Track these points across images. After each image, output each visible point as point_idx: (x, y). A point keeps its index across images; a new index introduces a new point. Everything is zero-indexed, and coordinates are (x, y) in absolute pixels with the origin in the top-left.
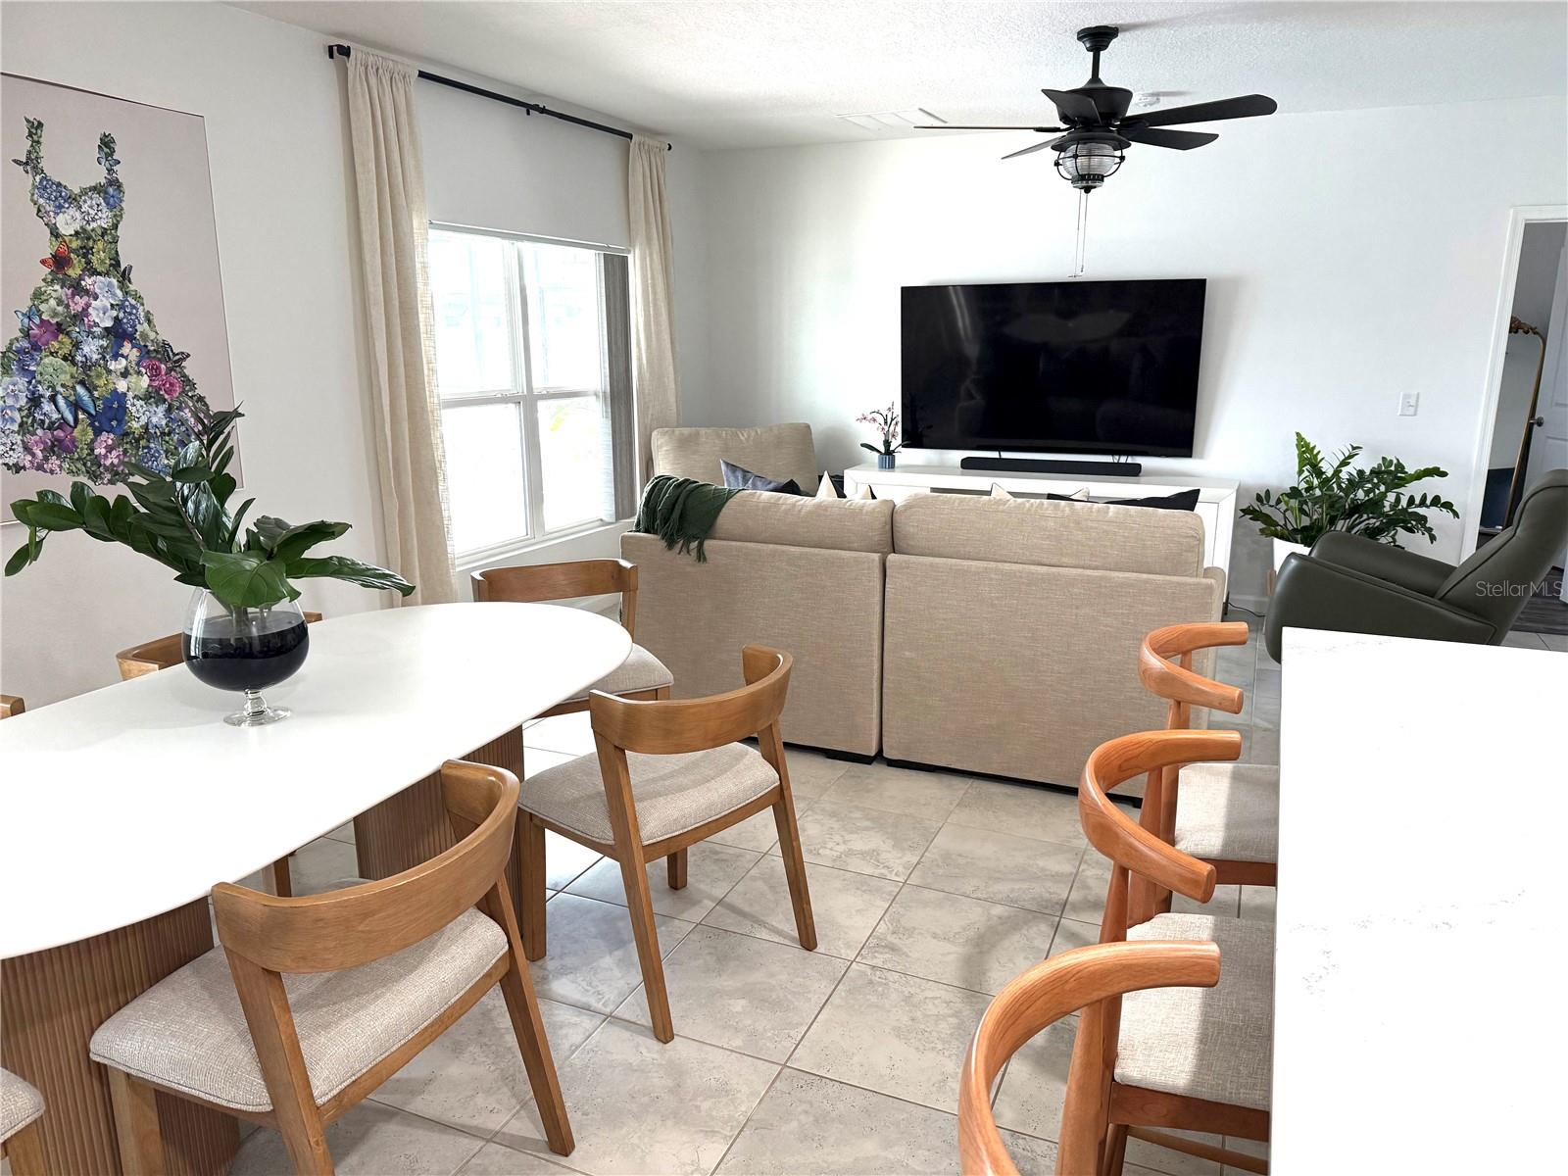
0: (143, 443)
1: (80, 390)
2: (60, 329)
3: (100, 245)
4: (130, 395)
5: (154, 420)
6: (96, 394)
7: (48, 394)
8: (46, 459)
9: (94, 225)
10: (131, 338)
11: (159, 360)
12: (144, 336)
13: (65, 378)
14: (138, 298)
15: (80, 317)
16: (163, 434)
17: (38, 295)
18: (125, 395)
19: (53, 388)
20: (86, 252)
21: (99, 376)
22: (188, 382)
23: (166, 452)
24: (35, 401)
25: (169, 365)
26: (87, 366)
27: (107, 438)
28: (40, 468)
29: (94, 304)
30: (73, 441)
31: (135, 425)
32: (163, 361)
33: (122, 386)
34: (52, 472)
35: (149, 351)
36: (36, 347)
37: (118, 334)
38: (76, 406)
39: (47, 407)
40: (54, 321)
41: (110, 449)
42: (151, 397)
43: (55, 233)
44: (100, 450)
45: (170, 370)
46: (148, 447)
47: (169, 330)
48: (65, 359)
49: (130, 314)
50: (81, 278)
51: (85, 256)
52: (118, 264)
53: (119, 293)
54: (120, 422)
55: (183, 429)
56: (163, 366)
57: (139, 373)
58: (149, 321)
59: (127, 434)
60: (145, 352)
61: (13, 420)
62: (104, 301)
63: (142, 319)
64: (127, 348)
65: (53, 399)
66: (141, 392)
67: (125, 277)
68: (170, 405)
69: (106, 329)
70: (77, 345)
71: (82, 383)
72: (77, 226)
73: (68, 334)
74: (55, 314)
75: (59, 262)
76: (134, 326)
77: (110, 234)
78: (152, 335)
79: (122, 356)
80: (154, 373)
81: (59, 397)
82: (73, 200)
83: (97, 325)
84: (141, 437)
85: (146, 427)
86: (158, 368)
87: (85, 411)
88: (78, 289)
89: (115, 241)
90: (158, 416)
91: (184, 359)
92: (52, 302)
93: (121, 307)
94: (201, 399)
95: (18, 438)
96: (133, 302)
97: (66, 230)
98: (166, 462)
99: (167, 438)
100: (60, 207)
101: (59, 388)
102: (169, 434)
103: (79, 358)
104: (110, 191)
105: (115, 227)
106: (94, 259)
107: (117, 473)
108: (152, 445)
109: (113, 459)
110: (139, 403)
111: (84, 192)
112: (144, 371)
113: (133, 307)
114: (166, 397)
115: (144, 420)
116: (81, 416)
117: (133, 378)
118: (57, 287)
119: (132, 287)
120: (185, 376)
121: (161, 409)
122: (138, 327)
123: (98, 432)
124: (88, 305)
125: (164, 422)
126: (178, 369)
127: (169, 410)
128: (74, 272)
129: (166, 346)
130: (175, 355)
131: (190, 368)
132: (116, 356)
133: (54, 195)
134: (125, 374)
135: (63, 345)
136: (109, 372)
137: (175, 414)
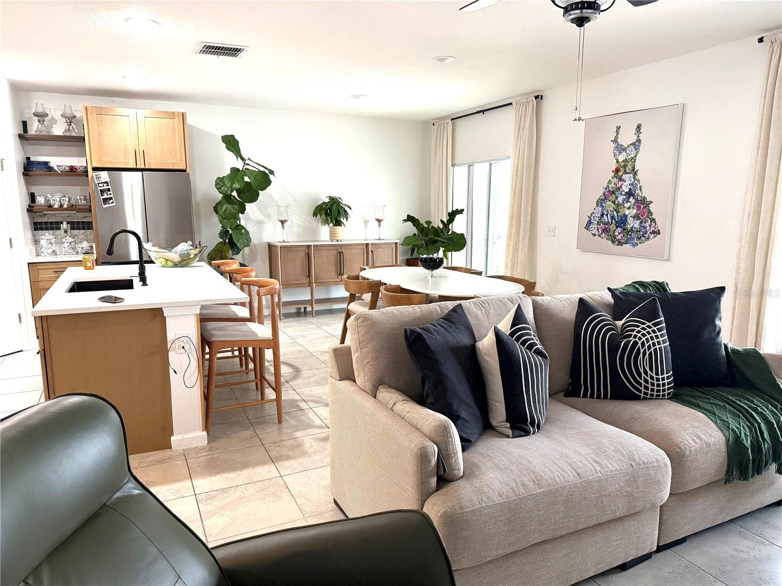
0: (630, 233)
1: (615, 213)
2: (613, 193)
3: (630, 163)
4: (629, 216)
5: (635, 226)
6: (619, 214)
7: (606, 213)
8: (602, 233)
9: (629, 157)
10: (633, 195)
11: (641, 204)
12: (638, 195)
13: (611, 209)
14: (639, 181)
15: (619, 189)
16: (637, 231)
17: (609, 182)
18: (627, 215)
19: (608, 211)
20: (625, 166)
21: (621, 209)
22: (650, 213)
23: (637, 238)
24: (602, 215)
25: (645, 205)
26: (618, 205)
27: (619, 230)
28: (600, 236)
29: (624, 184)
30: (610, 229)
31: (629, 226)
32: (643, 204)
33: (627, 212)
34: (602, 238)
35: (638, 200)
36: (606, 199)
37: (630, 194)
38: (613, 218)
39: (605, 217)
40: (612, 190)
41: (619, 233)
42: (636, 217)
43: (618, 162)
44: (616, 234)
45: (644, 207)
46: (631, 235)
47: (647, 193)
48: (612, 202)
49: (635, 187)
50: (622, 175)
51: (625, 168)
52: (634, 169)
53: (633, 180)
54: (624, 225)
55: (645, 230)
56: (642, 206)
57: (633, 208)
58: (641, 189)
59: (625, 229)
60: (637, 200)
61: (596, 220)
62: (627, 183)
63: (638, 188)
64: (632, 200)
65: (607, 215)
66: (633, 215)
67: (636, 174)
68: (642, 221)
69: (626, 192)
70: (617, 198)
71: (616, 210)
72: (624, 158)
73: (615, 194)
74: (613, 188)
75: (617, 171)
76: (635, 191)
77: (633, 159)
78: (641, 194)
79: (629, 202)
80: (639, 208)
81: (609, 216)
82: (625, 150)
83: (624, 191)
84: (630, 231)
85: (632, 228)
86: (640, 206)
87: (615, 220)
88: (621, 179)
89: (635, 161)
90: (637, 224)
91: (650, 204)
92: (613, 184)
93: (632, 184)
94: (654, 220)
95: (596, 226)
96: (636, 182)
97: (621, 160)
98: (636, 241)
99: (638, 233)
100: (621, 152)
101: (609, 212)
102: (639, 231)
103: (616, 202)
104: (637, 144)
105: (636, 156)
106: (627, 168)
107: (619, 242)
108: (633, 235)
109: (619, 237)
110: (631, 219)
111: (628, 146)
112: (635, 207)
113: (636, 184)
114: (641, 217)
115: (632, 225)
116: (613, 221)
117: (631, 210)
118: (615, 179)
119: (637, 177)
120: (649, 210)
121: (638, 222)
122: (637, 192)
123: (617, 227)
124: (622, 184)
125: (638, 227)
126: (647, 207)
127: (641, 223)
128: (620, 174)
129: (645, 198)
130: (647, 202)
131: (652, 207)
132: (627, 202)
133: (620, 149)
134: (629, 208)
135: (612, 198)
136: (624, 207)
137: (643, 224)
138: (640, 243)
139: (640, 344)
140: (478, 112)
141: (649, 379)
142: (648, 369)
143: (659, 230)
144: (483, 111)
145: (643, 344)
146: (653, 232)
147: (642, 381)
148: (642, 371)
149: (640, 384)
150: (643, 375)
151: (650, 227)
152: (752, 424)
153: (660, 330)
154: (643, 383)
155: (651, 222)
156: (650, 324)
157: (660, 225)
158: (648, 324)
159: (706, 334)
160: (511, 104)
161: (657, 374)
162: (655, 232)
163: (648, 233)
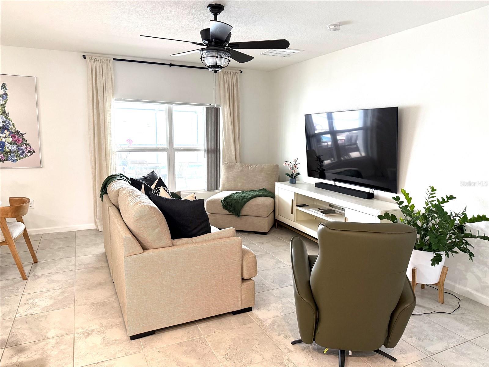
4: (6, 142)
5: (13, 148)
10: (7, 129)
11: (16, 134)
12: (12, 129)
16: (15, 152)
18: (5, 142)
22: (24, 140)
23: (16, 156)
25: (19, 136)
31: (7, 149)
33: (4, 140)
35: (13, 132)
37: (4, 128)
42: (13, 143)
46: (11, 155)
47: (19, 127)
49: (8, 124)
52: (5, 112)
53: (5, 119)
54: (3, 148)
55: (22, 151)
56: (17, 136)
57: (9, 137)
58: (13, 126)
59: (4, 151)
60: (11, 133)
63: (11, 125)
64: (6, 132)
66: (9, 142)
67: (7, 115)
68: (18, 145)
76: (9, 127)
77: (3, 106)
78: (14, 129)
79: (4, 133)
80: (14, 137)
84: (9, 152)
85: (10, 150)
86: (15, 137)
89: (5, 107)
90: (14, 148)
91: (23, 134)
93: (5, 122)
94: (28, 144)
96: (9, 121)
98: (16, 158)
99: (17, 153)
102: (17, 152)
104: (4, 96)
105: (5, 104)
108: (12, 154)
110: (8, 144)
112: (11, 137)
114: (17, 143)
115: (10, 148)
117: (7, 139)
119: (9, 118)
120: (23, 138)
121: (15, 146)
122: (10, 127)
125: (16, 149)
126: (21, 137)
127: (18, 146)
129: (18, 131)
130: (21, 133)
131: (25, 137)
134: (5, 137)
137: (20, 147)
138: (20, 159)
143: (34, 150)
146: (29, 152)
151: (26, 149)
155: (26, 146)
157: (34, 147)
162: (31, 152)
163: (25, 153)
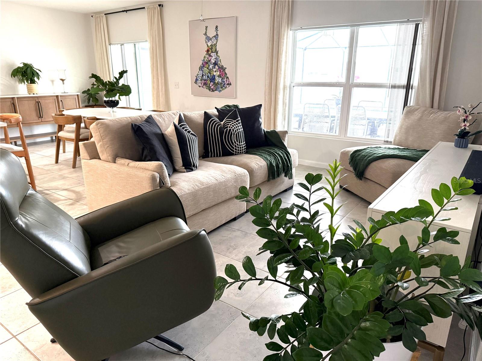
0: (217, 85)
1: (209, 74)
2: (207, 63)
3: (214, 47)
4: (216, 76)
6: (211, 75)
7: (204, 74)
8: (203, 86)
9: (213, 43)
10: (217, 64)
11: (221, 69)
12: (219, 64)
13: (207, 72)
14: (219, 57)
15: (210, 61)
16: (221, 84)
17: (205, 57)
18: (215, 75)
19: (205, 73)
20: (212, 48)
21: (212, 72)
22: (226, 74)
23: (221, 87)
24: (203, 75)
25: (223, 70)
26: (210, 70)
27: (212, 83)
28: (202, 87)
29: (212, 58)
30: (207, 83)
31: (216, 81)
32: (222, 69)
33: (215, 74)
34: (204, 88)
36: (204, 66)
37: (215, 64)
38: (208, 77)
39: (204, 77)
40: (206, 62)
41: (212, 85)
42: (220, 76)
43: (208, 46)
44: (211, 85)
45: (223, 71)
47: (223, 63)
48: (207, 68)
50: (211, 54)
51: (211, 49)
52: (216, 50)
53: (216, 56)
54: (214, 81)
55: (224, 83)
57: (218, 71)
58: (220, 61)
59: (215, 83)
60: (219, 67)
61: (200, 78)
62: (214, 58)
64: (216, 67)
65: (205, 75)
66: (218, 75)
67: (217, 53)
68: (222, 78)
69: (213, 63)
70: (209, 66)
71: (209, 73)
72: (211, 44)
73: (208, 64)
74: (207, 60)
75: (208, 51)
76: (218, 62)
77: (215, 45)
78: (220, 64)
80: (220, 71)
81: (206, 75)
82: (211, 39)
83: (212, 62)
84: (217, 84)
85: (218, 82)
87: (209, 78)
88: (210, 56)
89: (216, 46)
91: (225, 69)
92: (206, 58)
93: (216, 59)
94: (228, 77)
95: (200, 81)
97: (209, 45)
98: (221, 89)
100: (209, 41)
101: (206, 74)
102: (222, 84)
103: (209, 68)
104: (216, 37)
105: (216, 43)
106: (213, 50)
107: (213, 90)
108: (219, 86)
109: (212, 87)
110: (217, 77)
111: (212, 37)
113: (218, 58)
114: (222, 76)
115: (218, 81)
116: (209, 79)
117: (217, 72)
118: (207, 55)
119: (218, 55)
121: (221, 79)
122: (219, 63)
123: (211, 82)
124: (211, 58)
125: (221, 81)
127: (222, 79)
128: (210, 53)
129: (223, 66)
131: (226, 71)
132: (214, 68)
133: (208, 39)
134: (216, 72)
135: (207, 66)
136: (213, 71)
137: (223, 80)
138: (223, 90)
139: (232, 130)
140: (123, 11)
141: (236, 145)
142: (236, 141)
143: (230, 83)
144: (126, 11)
145: (233, 129)
146: (228, 84)
147: (234, 147)
148: (234, 142)
149: (233, 148)
150: (234, 144)
151: (227, 81)
152: (275, 158)
153: (239, 123)
154: (235, 147)
155: (227, 79)
156: (235, 121)
157: (231, 80)
158: (234, 121)
159: (256, 125)
160: (144, 8)
161: (240, 143)
162: (229, 84)
163: (226, 85)
